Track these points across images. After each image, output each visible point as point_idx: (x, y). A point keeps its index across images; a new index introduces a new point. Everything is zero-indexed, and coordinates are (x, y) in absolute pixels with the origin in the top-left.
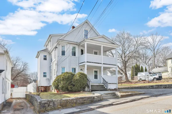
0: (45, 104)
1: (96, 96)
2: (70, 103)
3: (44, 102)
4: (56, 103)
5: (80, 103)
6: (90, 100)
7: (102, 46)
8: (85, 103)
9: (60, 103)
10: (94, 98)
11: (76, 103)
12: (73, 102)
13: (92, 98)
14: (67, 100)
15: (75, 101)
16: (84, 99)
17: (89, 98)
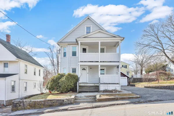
0: (17, 104)
1: (66, 99)
2: (38, 104)
3: (16, 102)
4: (26, 104)
5: (48, 105)
6: (59, 103)
7: (100, 42)
8: (53, 105)
9: (29, 104)
10: (63, 101)
11: (44, 105)
12: (41, 103)
13: (62, 101)
14: (35, 101)
15: (43, 103)
16: (52, 102)
17: (58, 100)
